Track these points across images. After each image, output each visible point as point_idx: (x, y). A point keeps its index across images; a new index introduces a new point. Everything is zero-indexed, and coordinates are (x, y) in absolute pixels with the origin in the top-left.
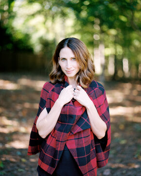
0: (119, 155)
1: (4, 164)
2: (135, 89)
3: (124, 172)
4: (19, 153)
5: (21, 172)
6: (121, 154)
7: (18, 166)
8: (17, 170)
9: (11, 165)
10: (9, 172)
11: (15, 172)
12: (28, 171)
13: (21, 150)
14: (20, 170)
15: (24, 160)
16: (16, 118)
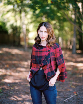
0: (61, 85)
1: (2, 90)
2: (66, 54)
3: (65, 93)
4: (9, 85)
5: (11, 94)
6: (62, 85)
7: (9, 91)
8: (9, 93)
9: (6, 90)
10: (5, 94)
11: (9, 94)
12: (15, 93)
13: (9, 83)
14: (11, 93)
15: (12, 88)
16: (4, 68)
